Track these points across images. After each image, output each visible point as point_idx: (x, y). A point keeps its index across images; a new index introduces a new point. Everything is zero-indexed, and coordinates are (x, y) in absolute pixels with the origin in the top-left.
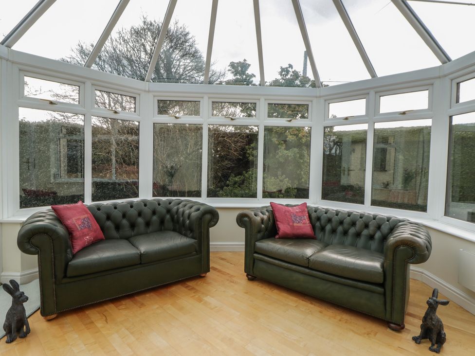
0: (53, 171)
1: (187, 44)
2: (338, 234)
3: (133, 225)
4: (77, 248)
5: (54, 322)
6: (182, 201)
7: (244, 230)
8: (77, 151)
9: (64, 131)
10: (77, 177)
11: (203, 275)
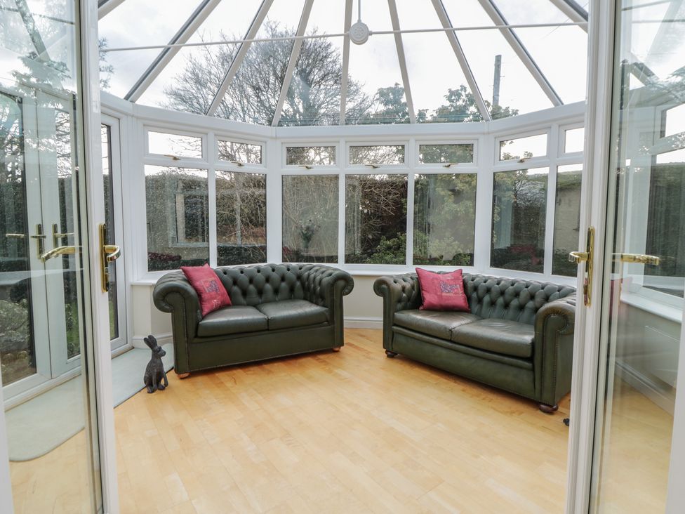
0: (171, 233)
1: (329, 60)
2: (498, 307)
3: (260, 292)
4: (206, 311)
5: (187, 380)
6: (314, 267)
7: (382, 298)
8: (197, 209)
9: (181, 185)
10: (197, 241)
11: (337, 349)
